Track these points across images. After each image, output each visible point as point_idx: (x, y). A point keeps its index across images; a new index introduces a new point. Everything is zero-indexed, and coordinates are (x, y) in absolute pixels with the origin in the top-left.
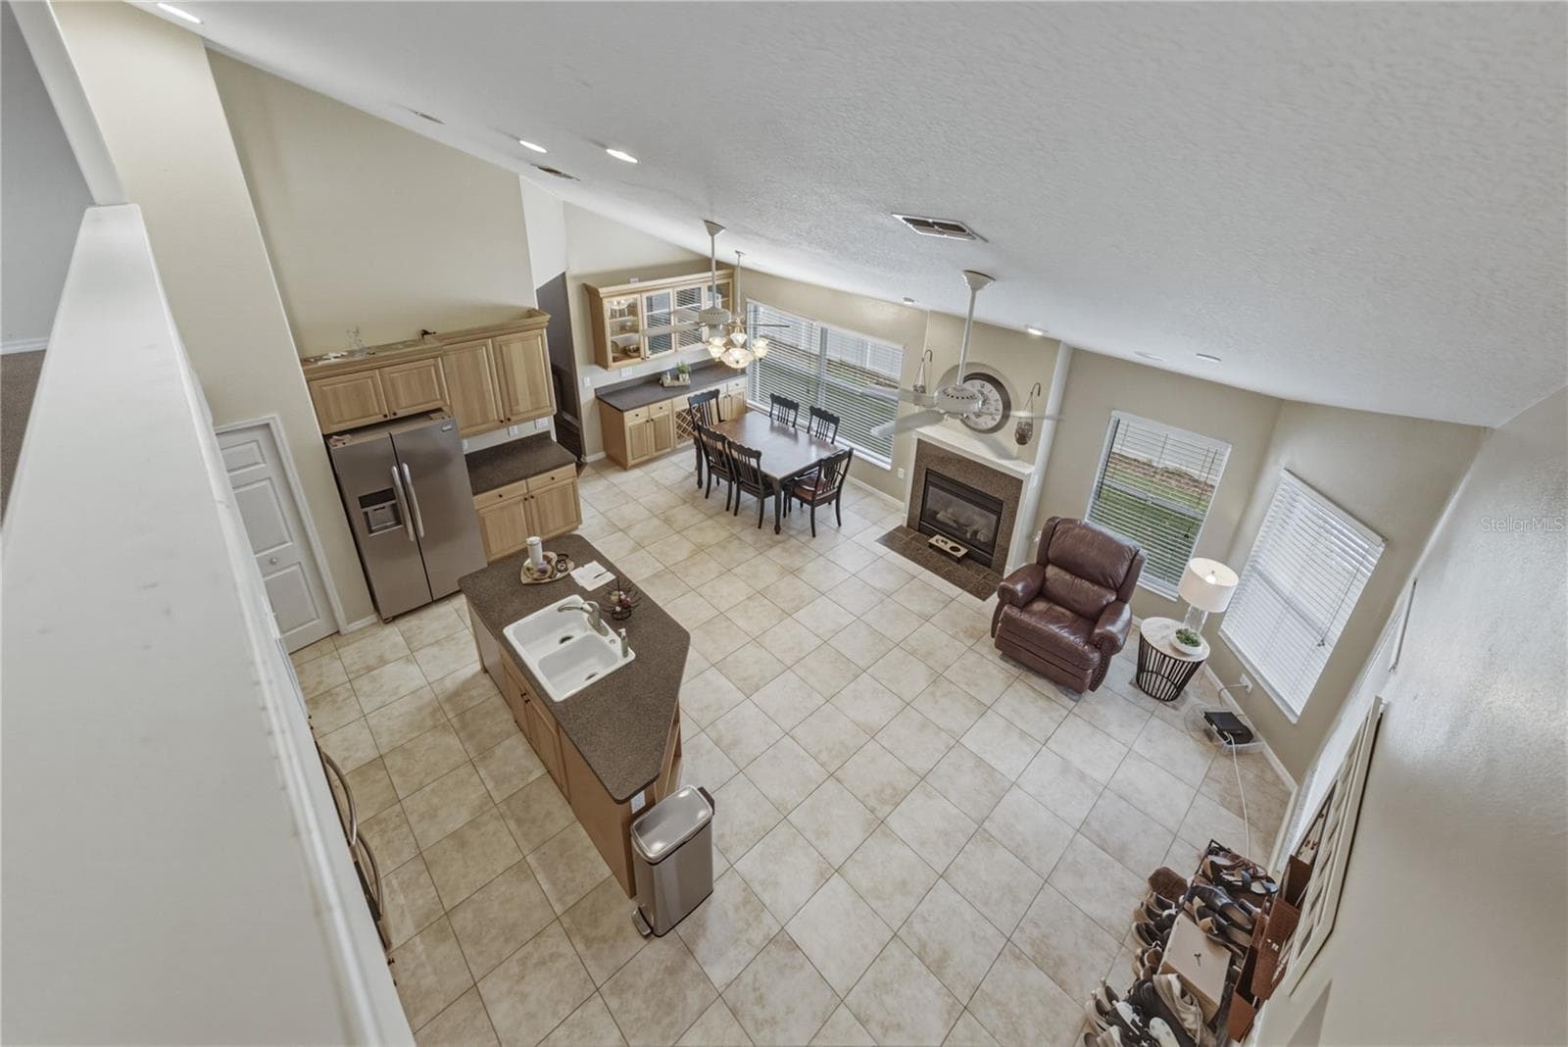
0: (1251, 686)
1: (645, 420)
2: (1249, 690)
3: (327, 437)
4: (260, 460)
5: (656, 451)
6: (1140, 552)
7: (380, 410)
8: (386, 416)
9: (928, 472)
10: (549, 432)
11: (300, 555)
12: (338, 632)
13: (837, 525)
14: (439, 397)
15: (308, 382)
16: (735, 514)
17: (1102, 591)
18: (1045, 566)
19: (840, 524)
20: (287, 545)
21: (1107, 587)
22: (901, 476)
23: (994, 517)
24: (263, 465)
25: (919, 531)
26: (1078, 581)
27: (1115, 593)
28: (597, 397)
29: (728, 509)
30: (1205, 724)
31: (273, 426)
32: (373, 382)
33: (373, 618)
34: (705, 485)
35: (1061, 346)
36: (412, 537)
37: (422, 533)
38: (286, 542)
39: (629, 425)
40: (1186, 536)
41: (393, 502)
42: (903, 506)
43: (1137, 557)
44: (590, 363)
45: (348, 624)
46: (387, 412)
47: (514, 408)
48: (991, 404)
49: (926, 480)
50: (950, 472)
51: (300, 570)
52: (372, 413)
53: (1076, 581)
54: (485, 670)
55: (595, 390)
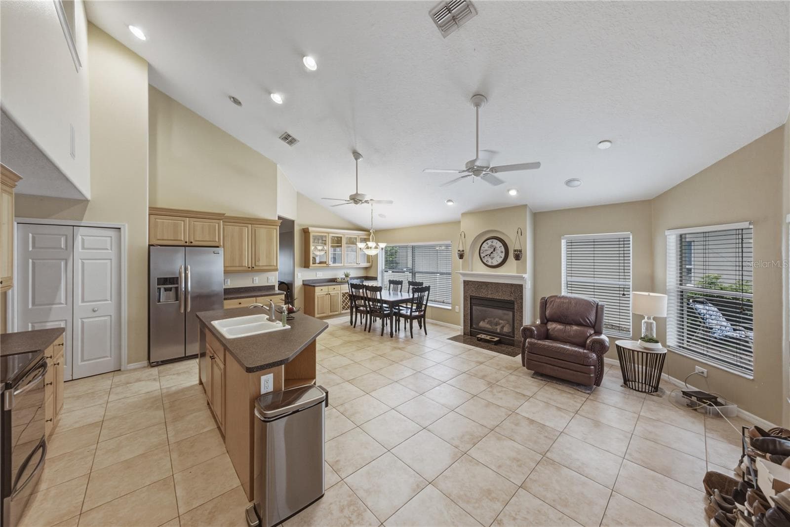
0: (705, 370)
1: (325, 293)
2: (705, 375)
3: (150, 246)
4: (109, 248)
5: (331, 312)
6: (599, 304)
7: (184, 239)
8: (186, 242)
9: (472, 298)
10: (274, 286)
11: (112, 312)
12: (120, 370)
13: (425, 334)
14: (217, 240)
15: (149, 215)
16: (369, 332)
17: (586, 329)
18: (546, 324)
19: (426, 334)
20: (108, 302)
21: (587, 326)
22: (457, 311)
23: (511, 313)
24: (110, 251)
25: (471, 336)
26: (568, 327)
27: (592, 329)
28: (303, 284)
29: (365, 330)
30: (686, 400)
31: (122, 230)
32: (184, 223)
33: (145, 363)
34: (353, 324)
35: (528, 208)
36: (182, 311)
37: (189, 309)
38: (107, 300)
39: (318, 294)
40: (624, 295)
41: (176, 286)
42: (461, 327)
43: (599, 307)
44: (301, 267)
45: (128, 364)
46: (188, 241)
47: (257, 262)
48: (498, 250)
49: (471, 303)
50: (483, 294)
51: (109, 320)
52: (179, 239)
53: (567, 327)
54: (201, 383)
55: (303, 281)
